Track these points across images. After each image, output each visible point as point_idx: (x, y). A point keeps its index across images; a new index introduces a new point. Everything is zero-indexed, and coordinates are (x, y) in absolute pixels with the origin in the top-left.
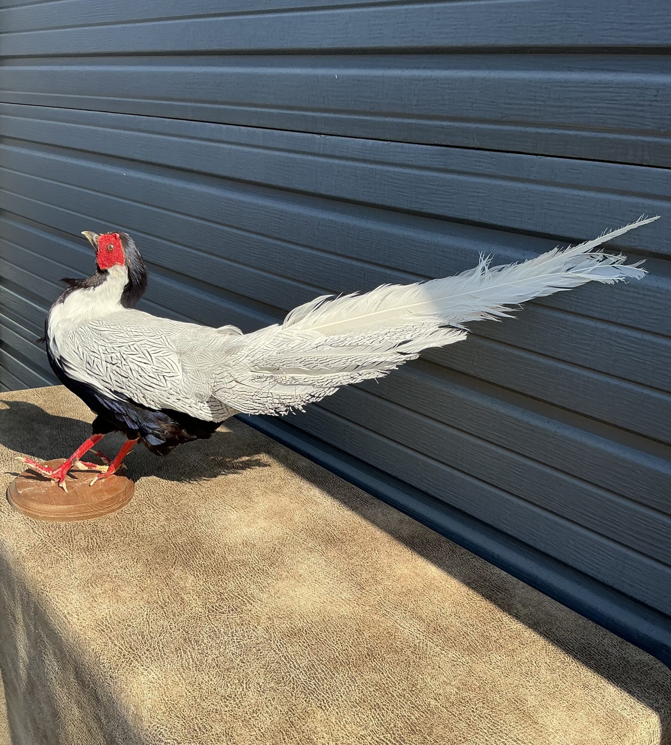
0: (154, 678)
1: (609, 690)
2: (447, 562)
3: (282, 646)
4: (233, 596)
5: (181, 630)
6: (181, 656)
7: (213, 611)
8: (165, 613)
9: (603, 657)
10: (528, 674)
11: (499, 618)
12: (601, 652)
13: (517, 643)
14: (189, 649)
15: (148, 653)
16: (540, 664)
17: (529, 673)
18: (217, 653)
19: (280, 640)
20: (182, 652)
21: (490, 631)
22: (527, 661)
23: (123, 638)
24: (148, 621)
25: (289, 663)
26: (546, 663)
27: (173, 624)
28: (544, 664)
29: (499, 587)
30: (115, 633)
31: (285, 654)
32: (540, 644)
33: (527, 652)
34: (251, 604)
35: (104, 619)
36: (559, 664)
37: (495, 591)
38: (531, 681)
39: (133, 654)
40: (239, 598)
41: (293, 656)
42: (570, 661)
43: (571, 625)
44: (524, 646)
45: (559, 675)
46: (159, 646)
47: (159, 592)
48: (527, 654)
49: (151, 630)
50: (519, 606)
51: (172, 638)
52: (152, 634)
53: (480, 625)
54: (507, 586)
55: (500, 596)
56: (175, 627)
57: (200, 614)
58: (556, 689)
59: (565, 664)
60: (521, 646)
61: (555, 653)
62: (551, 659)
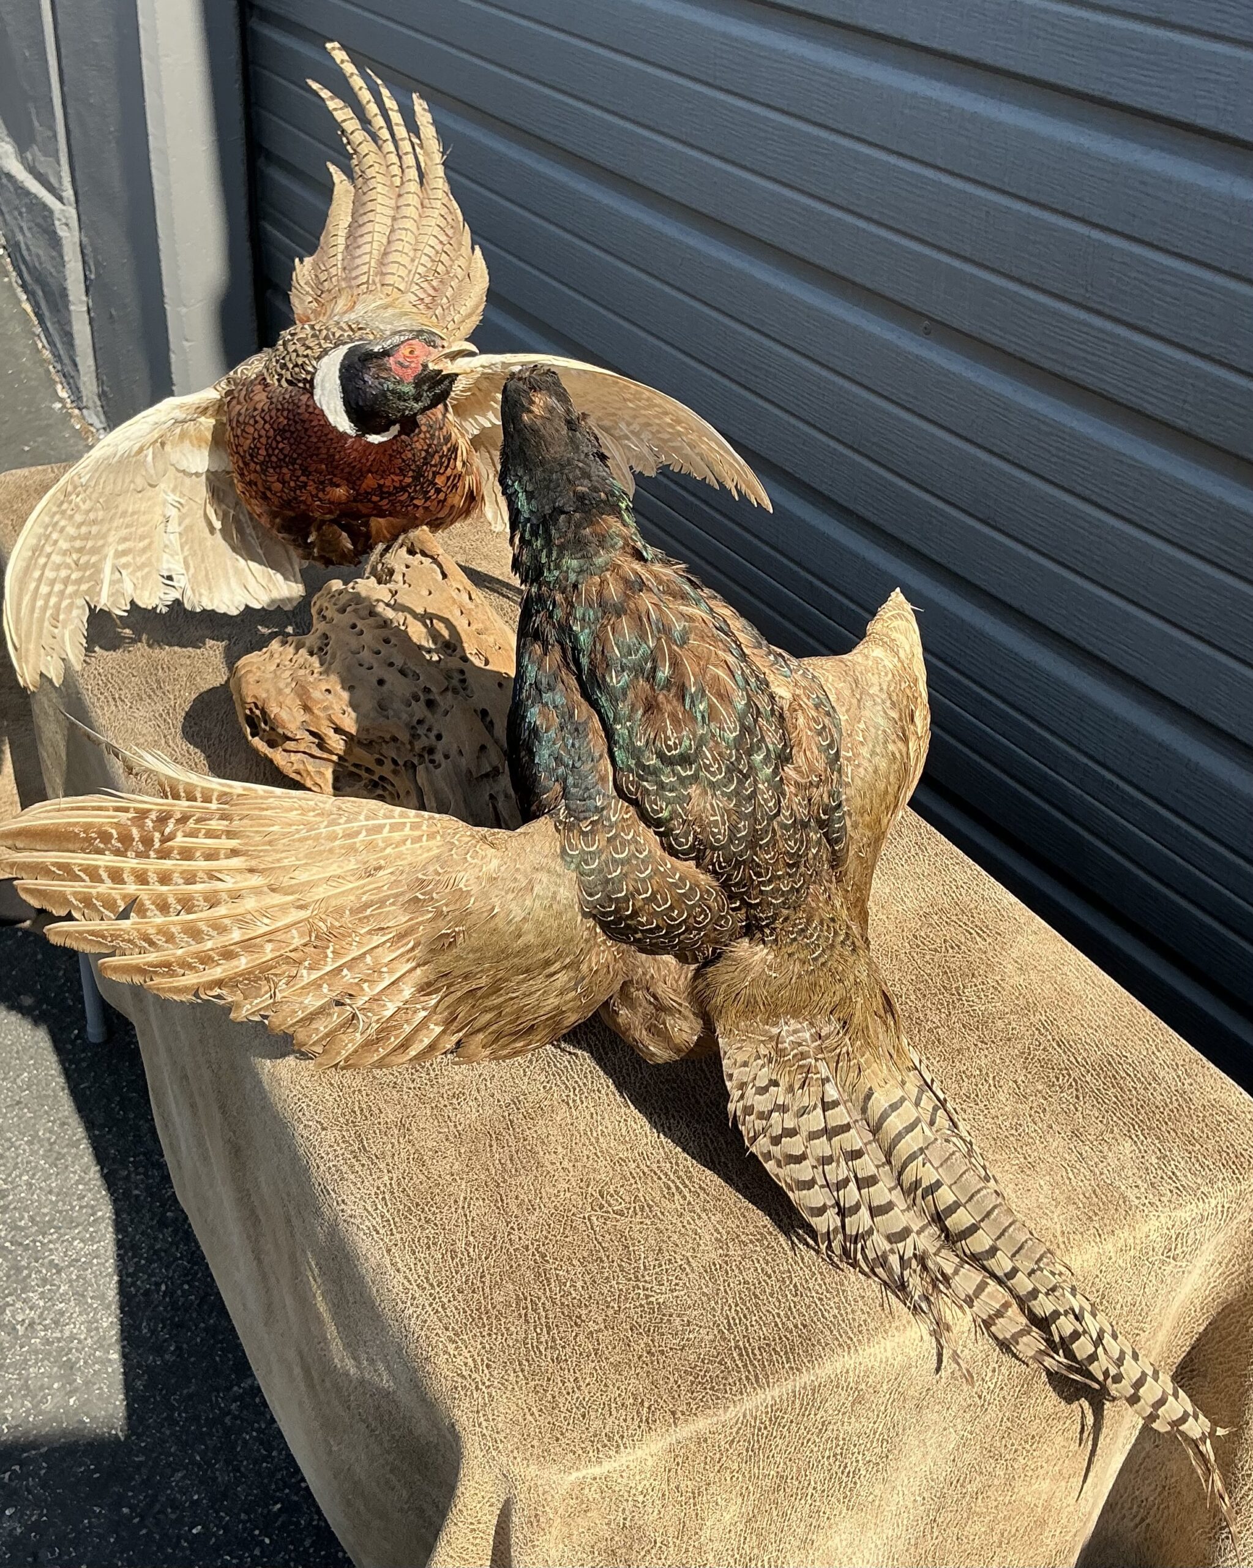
0: (466, 1364)
1: (1121, 1148)
2: (900, 869)
3: (737, 1321)
4: (646, 1170)
5: (532, 1249)
6: (526, 1315)
7: (601, 1207)
8: (502, 1200)
9: (1139, 1085)
10: (969, 1098)
11: (957, 988)
12: (1139, 1075)
13: (973, 1038)
14: (543, 1299)
15: (460, 1297)
16: (1002, 1083)
17: (973, 1096)
18: (600, 1321)
19: (737, 1305)
20: (529, 1306)
21: (928, 1012)
22: (978, 1072)
23: (414, 1253)
24: (466, 1215)
25: (745, 1366)
26: (1015, 1082)
27: (516, 1232)
28: (1011, 1083)
29: (987, 927)
30: (398, 1236)
31: (741, 1343)
32: (1019, 1046)
33: (986, 1056)
34: (684, 1198)
35: (380, 1197)
36: (1040, 1088)
37: (975, 934)
38: (969, 1110)
39: (431, 1295)
40: (660, 1178)
41: (757, 1352)
42: (1067, 1085)
43: (1102, 1016)
44: (984, 1046)
45: (1031, 1108)
46: (484, 1283)
47: (494, 1143)
48: (983, 1061)
49: (471, 1239)
50: (1010, 968)
51: (511, 1267)
52: (471, 1250)
53: (913, 997)
54: (1003, 927)
55: (981, 944)
56: (520, 1238)
57: (574, 1210)
58: (1013, 1132)
59: (1053, 1089)
60: (979, 1044)
61: (1042, 1066)
62: (1029, 1076)
